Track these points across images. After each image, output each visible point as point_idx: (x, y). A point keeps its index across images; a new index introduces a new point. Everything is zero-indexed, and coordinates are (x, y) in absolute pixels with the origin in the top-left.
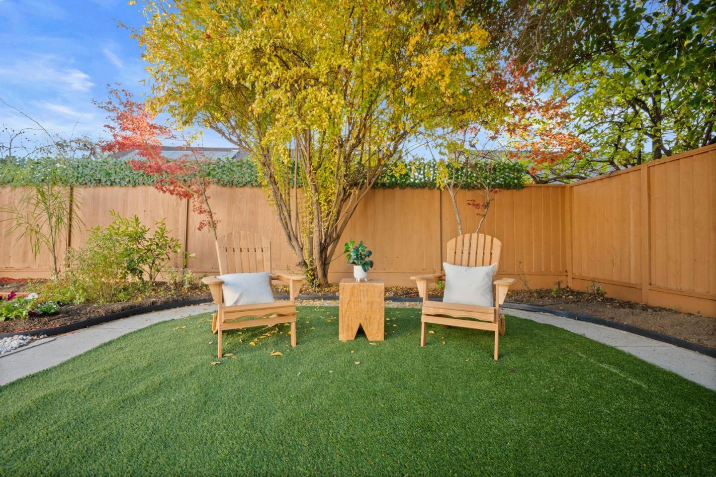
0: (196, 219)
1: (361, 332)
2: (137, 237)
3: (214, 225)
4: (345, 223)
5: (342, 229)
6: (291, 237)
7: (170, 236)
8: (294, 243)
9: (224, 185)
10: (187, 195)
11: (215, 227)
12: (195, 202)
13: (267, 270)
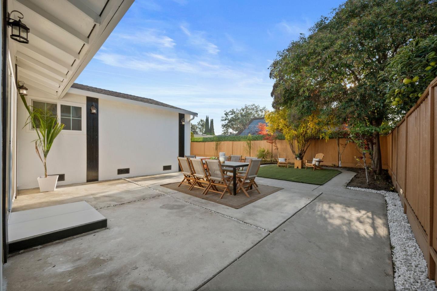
0: (274, 148)
1: (298, 167)
2: (264, 151)
3: (277, 149)
4: (307, 149)
5: (306, 150)
6: (294, 152)
7: (269, 151)
8: (294, 153)
9: (280, 140)
10: (272, 143)
11: (278, 150)
12: (274, 144)
13: (285, 158)
